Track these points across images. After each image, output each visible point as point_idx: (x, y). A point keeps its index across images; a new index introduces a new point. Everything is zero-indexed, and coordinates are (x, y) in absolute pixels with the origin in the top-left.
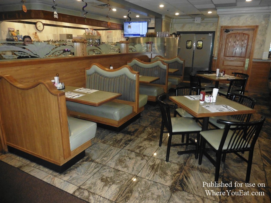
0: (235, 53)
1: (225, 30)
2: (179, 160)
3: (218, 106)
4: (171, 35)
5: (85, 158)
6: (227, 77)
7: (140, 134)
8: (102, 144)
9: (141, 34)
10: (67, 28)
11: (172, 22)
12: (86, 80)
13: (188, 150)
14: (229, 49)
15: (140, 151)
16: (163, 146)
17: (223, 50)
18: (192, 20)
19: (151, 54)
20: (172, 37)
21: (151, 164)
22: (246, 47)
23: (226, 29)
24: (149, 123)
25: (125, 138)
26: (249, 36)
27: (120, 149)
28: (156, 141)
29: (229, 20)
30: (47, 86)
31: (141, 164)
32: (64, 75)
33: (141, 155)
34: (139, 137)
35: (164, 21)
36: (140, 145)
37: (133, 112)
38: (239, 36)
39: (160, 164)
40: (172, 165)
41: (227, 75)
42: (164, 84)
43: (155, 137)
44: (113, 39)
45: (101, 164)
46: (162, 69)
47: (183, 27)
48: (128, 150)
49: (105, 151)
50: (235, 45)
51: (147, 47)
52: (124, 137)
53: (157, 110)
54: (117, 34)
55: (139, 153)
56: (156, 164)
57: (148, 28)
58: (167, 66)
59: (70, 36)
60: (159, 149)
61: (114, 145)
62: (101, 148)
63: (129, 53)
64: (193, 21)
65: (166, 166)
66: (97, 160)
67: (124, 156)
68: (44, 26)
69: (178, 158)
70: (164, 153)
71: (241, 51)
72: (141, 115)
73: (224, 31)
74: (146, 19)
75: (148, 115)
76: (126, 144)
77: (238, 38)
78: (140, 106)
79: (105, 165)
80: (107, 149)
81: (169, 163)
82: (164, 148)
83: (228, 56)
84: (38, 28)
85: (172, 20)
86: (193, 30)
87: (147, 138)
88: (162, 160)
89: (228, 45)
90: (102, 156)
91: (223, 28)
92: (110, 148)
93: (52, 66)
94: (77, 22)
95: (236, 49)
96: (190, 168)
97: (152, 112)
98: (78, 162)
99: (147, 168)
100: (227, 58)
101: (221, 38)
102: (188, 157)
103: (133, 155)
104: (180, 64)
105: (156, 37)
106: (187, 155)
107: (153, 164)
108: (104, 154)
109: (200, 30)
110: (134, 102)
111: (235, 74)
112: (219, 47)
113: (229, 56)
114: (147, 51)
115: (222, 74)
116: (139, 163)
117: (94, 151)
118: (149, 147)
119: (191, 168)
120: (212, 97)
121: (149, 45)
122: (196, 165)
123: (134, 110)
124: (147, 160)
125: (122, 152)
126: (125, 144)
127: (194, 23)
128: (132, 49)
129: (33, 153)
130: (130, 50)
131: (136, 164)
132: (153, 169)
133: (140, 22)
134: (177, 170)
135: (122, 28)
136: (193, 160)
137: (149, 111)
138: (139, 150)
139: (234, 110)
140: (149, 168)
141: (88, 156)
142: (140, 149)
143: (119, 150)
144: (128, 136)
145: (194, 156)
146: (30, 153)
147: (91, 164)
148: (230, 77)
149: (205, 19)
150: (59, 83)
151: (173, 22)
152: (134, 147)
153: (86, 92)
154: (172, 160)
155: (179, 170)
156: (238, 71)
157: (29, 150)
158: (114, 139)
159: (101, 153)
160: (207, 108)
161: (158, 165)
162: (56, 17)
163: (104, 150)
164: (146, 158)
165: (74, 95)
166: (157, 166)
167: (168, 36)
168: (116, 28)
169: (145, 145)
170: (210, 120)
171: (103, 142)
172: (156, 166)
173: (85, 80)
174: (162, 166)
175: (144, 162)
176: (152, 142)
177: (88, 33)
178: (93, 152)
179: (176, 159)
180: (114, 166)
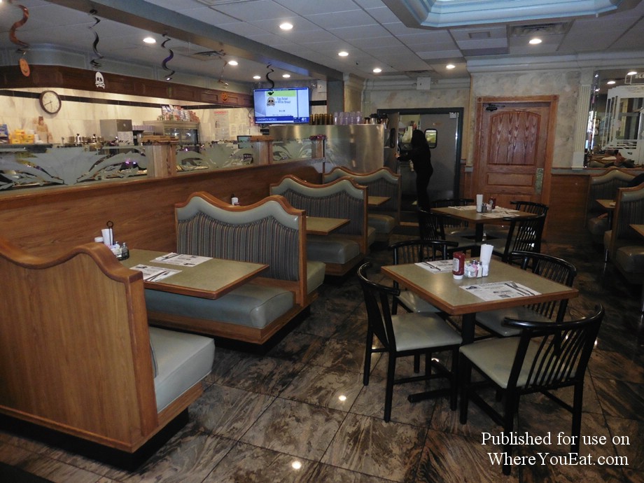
0: (513, 157)
1: (488, 106)
2: (414, 415)
3: (497, 285)
4: (366, 118)
5: (190, 425)
6: (501, 212)
7: (315, 357)
8: (226, 388)
9: (295, 116)
10: (118, 106)
11: (364, 88)
12: (178, 232)
13: (431, 390)
14: (497, 148)
15: (320, 400)
16: (372, 383)
17: (486, 151)
18: (412, 82)
19: (322, 164)
20: (369, 123)
21: (351, 430)
22: (534, 143)
23: (490, 104)
24: (333, 329)
25: (281, 369)
26: (539, 117)
27: (271, 398)
28: (356, 373)
29: (494, 83)
30: (98, 257)
31: (326, 432)
32: (126, 224)
33: (323, 409)
34: (313, 366)
35: (349, 86)
36: (318, 384)
37: (296, 306)
38: (518, 119)
39: (371, 427)
40: (400, 430)
41: (500, 208)
42: (360, 233)
43: (350, 363)
44: (230, 128)
45: (229, 439)
46: (353, 198)
47: (391, 98)
48: (292, 399)
49: (236, 406)
50: (511, 138)
51: (313, 147)
52: (276, 368)
53: (347, 295)
54: (239, 117)
55: (318, 404)
56: (362, 429)
57: (312, 103)
58: (364, 192)
59: (125, 125)
60: (365, 392)
61: (255, 388)
62: (225, 397)
63: (274, 163)
64: (412, 85)
65: (385, 434)
66: (220, 431)
67: (283, 415)
68: (62, 102)
69: (411, 410)
70: (376, 400)
71: (524, 151)
72: (312, 310)
73: (485, 108)
74: (305, 81)
75: (328, 309)
76: (285, 383)
77: (517, 124)
78: (310, 289)
79: (240, 442)
80: (240, 400)
81: (392, 424)
82: (377, 387)
83: (496, 164)
84: (46, 107)
85: (365, 83)
86: (413, 105)
87: (332, 366)
88: (374, 418)
89: (496, 138)
90: (231, 418)
91: (482, 102)
92: (247, 397)
93: (96, 204)
94: (144, 92)
95: (514, 147)
96: (443, 434)
97: (337, 301)
98: (173, 439)
99: (343, 441)
100: (496, 168)
101: (478, 124)
102: (434, 408)
103: (304, 411)
104: (390, 183)
105: (332, 123)
106: (431, 401)
107: (354, 429)
108: (235, 412)
109: (430, 105)
110: (296, 281)
111: (518, 205)
112: (477, 144)
113: (499, 164)
114: (313, 157)
115: (489, 206)
116: (321, 429)
117: (208, 406)
118: (339, 388)
119: (444, 432)
120: (481, 264)
121: (317, 142)
122: (454, 425)
123: (297, 300)
124: (339, 422)
125: (277, 406)
126: (283, 386)
127: (416, 89)
128: (280, 154)
129: (58, 424)
130: (275, 157)
131: (314, 433)
132: (355, 442)
133: (291, 88)
134: (413, 441)
135: (250, 104)
136: (447, 414)
137: (328, 299)
138: (316, 397)
139: (532, 293)
140: (346, 441)
141: (195, 422)
142: (320, 394)
143: (270, 402)
144: (287, 363)
145: (446, 404)
146: (49, 427)
147: (206, 440)
148: (507, 213)
149: (440, 81)
150: (114, 244)
151: (368, 88)
152: (305, 391)
153: (182, 264)
154: (397, 416)
155: (416, 441)
156: (522, 196)
157: (46, 417)
158: (253, 374)
159: (226, 411)
160: (471, 291)
161: (368, 431)
162: (101, 86)
163: (234, 403)
164: (336, 415)
165: (154, 271)
166: (365, 434)
167: (360, 122)
168: (237, 105)
169: (330, 383)
170: (478, 318)
171: (229, 382)
172: (363, 435)
173: (175, 231)
174: (377, 433)
175: (333, 426)
176: (345, 375)
177: (168, 116)
178: (205, 409)
179: (407, 414)
180: (262, 441)
